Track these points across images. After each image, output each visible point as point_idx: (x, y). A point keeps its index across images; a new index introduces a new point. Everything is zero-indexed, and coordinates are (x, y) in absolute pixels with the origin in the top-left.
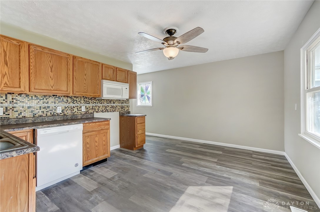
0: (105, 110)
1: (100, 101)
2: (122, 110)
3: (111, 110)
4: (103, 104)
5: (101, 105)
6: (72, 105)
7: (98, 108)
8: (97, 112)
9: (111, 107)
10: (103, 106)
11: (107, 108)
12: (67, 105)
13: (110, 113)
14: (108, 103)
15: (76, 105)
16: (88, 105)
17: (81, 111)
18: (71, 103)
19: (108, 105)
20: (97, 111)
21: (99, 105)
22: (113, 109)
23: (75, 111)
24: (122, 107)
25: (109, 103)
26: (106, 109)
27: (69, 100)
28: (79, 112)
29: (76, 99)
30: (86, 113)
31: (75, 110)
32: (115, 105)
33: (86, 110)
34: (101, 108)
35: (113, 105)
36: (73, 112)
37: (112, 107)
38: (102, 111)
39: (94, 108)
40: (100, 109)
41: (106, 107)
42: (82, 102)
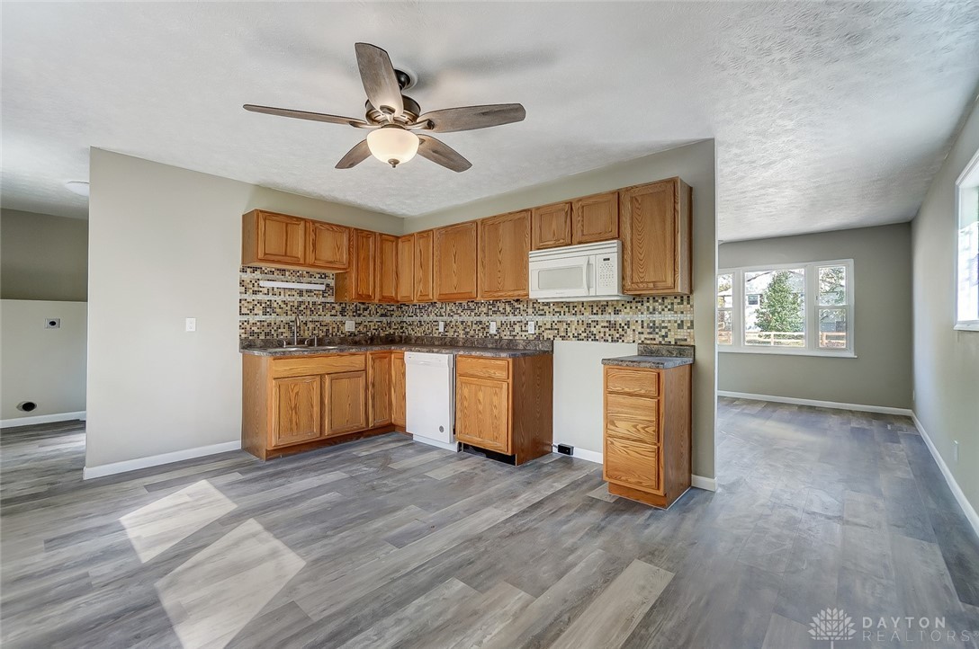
0: (585, 334)
1: (571, 308)
2: (651, 336)
3: (607, 335)
4: (579, 317)
5: (574, 319)
6: (512, 318)
7: (565, 326)
8: (563, 338)
9: (606, 324)
10: (580, 322)
11: (592, 329)
12: (503, 319)
13: (603, 343)
14: (595, 311)
15: (518, 318)
16: (540, 319)
17: (526, 333)
18: (511, 315)
19: (595, 318)
20: (563, 334)
21: (569, 318)
22: (612, 332)
23: (516, 331)
24: (654, 328)
25: (600, 311)
26: (588, 332)
27: (508, 309)
28: (524, 334)
29: (518, 306)
30: (538, 338)
31: (517, 328)
32: (620, 319)
33: (537, 331)
34: (573, 327)
35: (613, 318)
36: (514, 333)
37: (611, 325)
38: (578, 337)
39: (556, 327)
40: (572, 330)
41: (589, 325)
42: (530, 311)
